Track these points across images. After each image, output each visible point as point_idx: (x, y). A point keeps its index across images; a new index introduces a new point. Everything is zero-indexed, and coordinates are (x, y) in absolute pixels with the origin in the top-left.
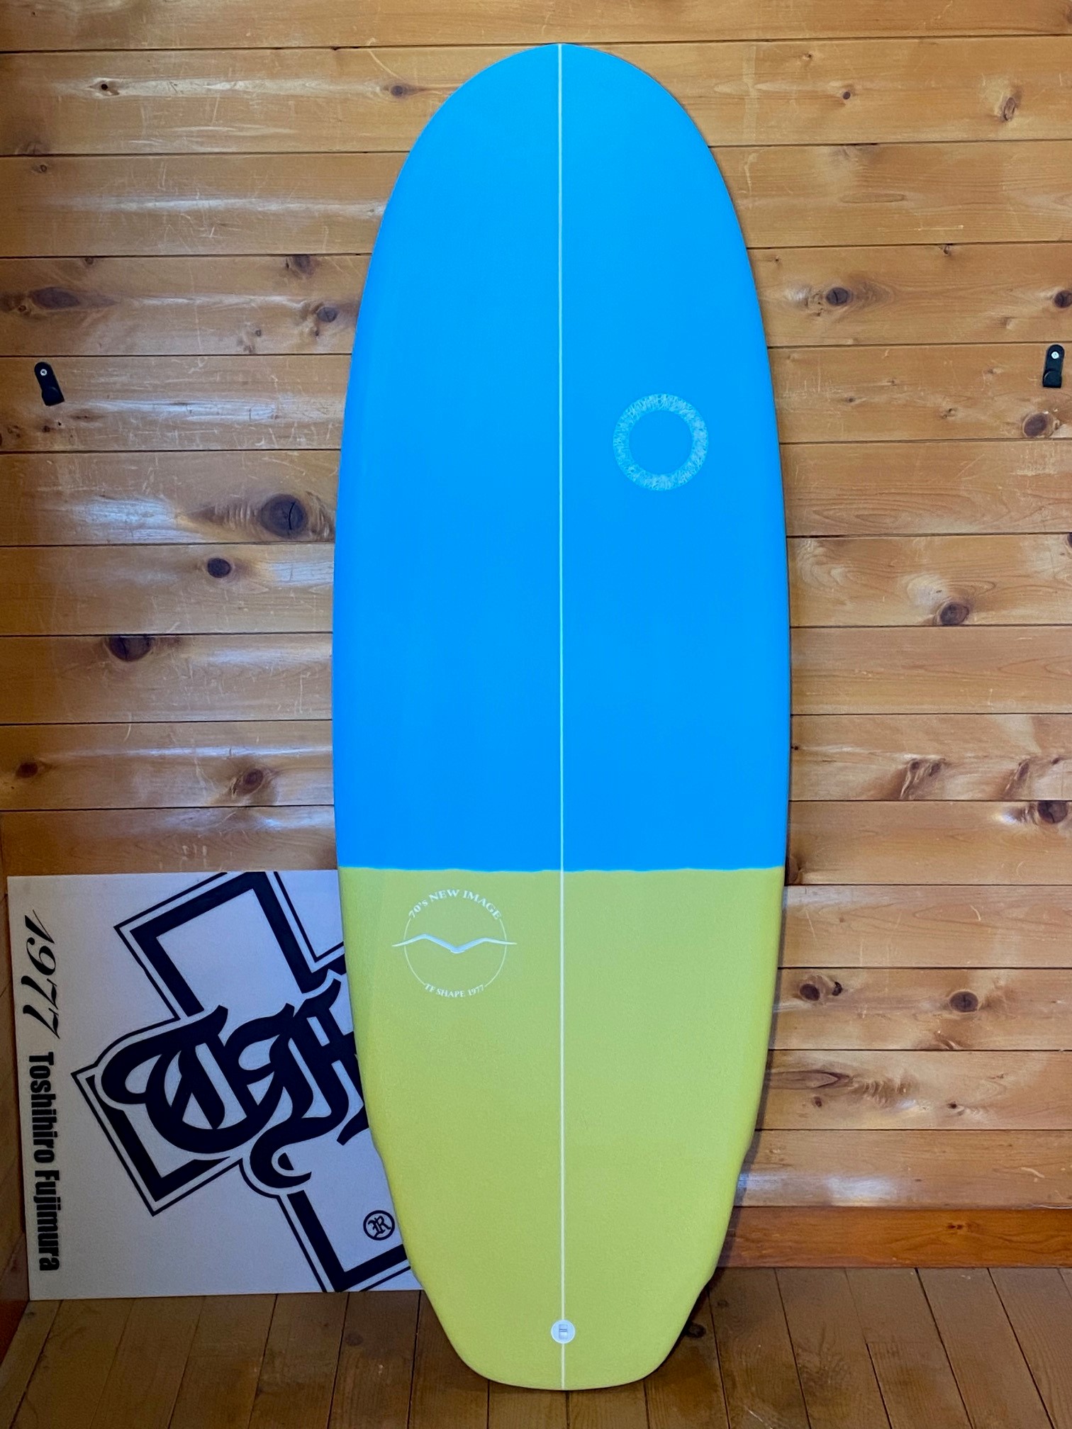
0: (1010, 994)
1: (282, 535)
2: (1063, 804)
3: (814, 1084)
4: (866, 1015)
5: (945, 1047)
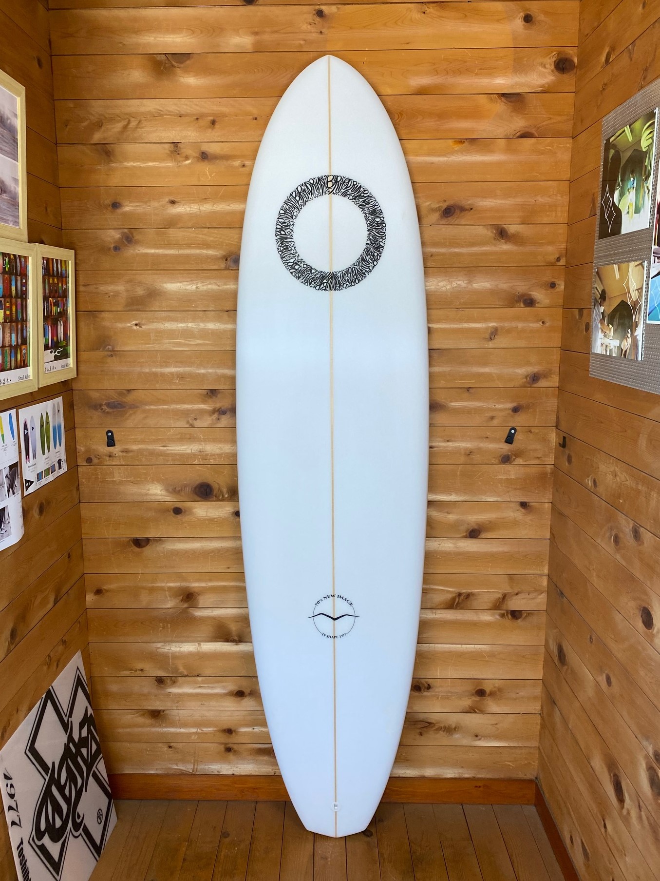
0: (500, 690)
1: (203, 498)
2: (520, 611)
3: (419, 726)
4: (440, 698)
5: (473, 711)
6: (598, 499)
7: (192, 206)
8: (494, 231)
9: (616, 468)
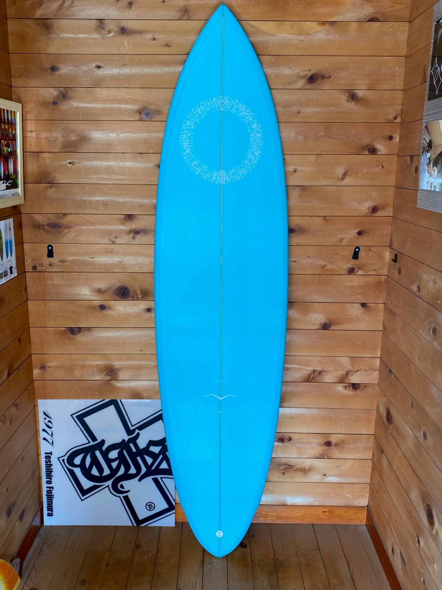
0: (342, 442)
1: (122, 298)
2: (359, 384)
3: (282, 468)
4: (299, 447)
5: (322, 457)
6: (421, 300)
7: (114, 71)
8: (347, 95)
9: (436, 277)
